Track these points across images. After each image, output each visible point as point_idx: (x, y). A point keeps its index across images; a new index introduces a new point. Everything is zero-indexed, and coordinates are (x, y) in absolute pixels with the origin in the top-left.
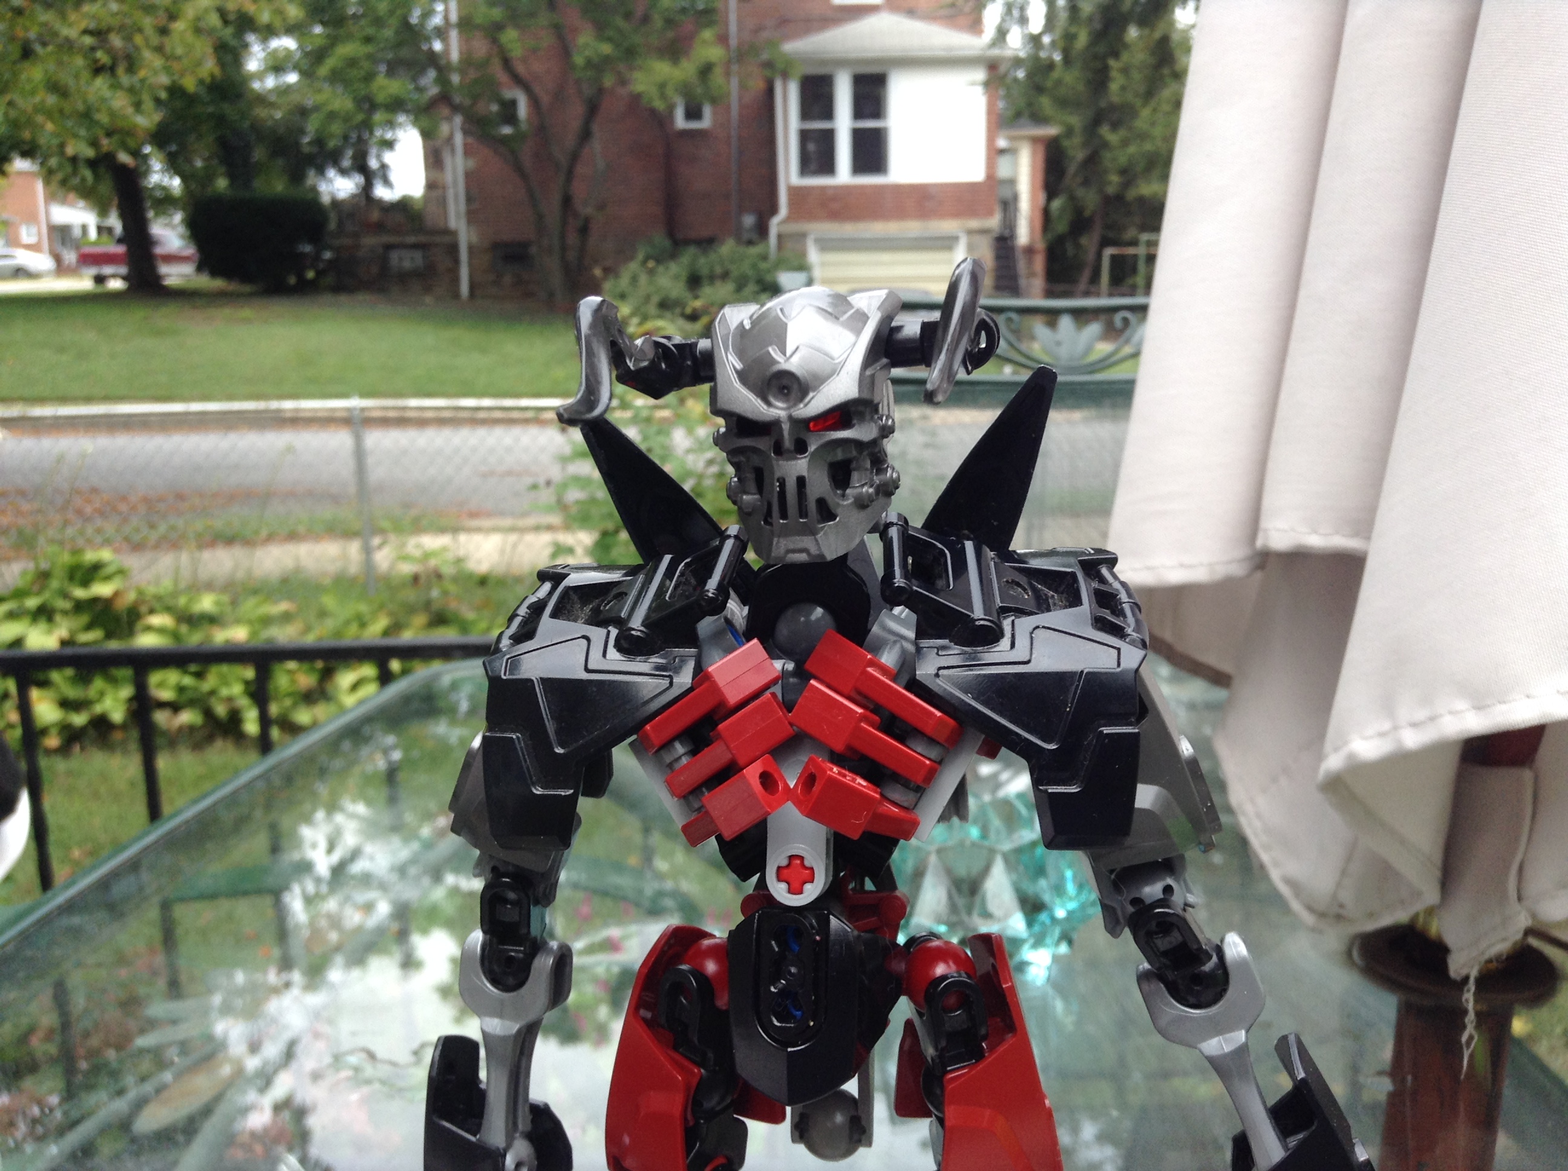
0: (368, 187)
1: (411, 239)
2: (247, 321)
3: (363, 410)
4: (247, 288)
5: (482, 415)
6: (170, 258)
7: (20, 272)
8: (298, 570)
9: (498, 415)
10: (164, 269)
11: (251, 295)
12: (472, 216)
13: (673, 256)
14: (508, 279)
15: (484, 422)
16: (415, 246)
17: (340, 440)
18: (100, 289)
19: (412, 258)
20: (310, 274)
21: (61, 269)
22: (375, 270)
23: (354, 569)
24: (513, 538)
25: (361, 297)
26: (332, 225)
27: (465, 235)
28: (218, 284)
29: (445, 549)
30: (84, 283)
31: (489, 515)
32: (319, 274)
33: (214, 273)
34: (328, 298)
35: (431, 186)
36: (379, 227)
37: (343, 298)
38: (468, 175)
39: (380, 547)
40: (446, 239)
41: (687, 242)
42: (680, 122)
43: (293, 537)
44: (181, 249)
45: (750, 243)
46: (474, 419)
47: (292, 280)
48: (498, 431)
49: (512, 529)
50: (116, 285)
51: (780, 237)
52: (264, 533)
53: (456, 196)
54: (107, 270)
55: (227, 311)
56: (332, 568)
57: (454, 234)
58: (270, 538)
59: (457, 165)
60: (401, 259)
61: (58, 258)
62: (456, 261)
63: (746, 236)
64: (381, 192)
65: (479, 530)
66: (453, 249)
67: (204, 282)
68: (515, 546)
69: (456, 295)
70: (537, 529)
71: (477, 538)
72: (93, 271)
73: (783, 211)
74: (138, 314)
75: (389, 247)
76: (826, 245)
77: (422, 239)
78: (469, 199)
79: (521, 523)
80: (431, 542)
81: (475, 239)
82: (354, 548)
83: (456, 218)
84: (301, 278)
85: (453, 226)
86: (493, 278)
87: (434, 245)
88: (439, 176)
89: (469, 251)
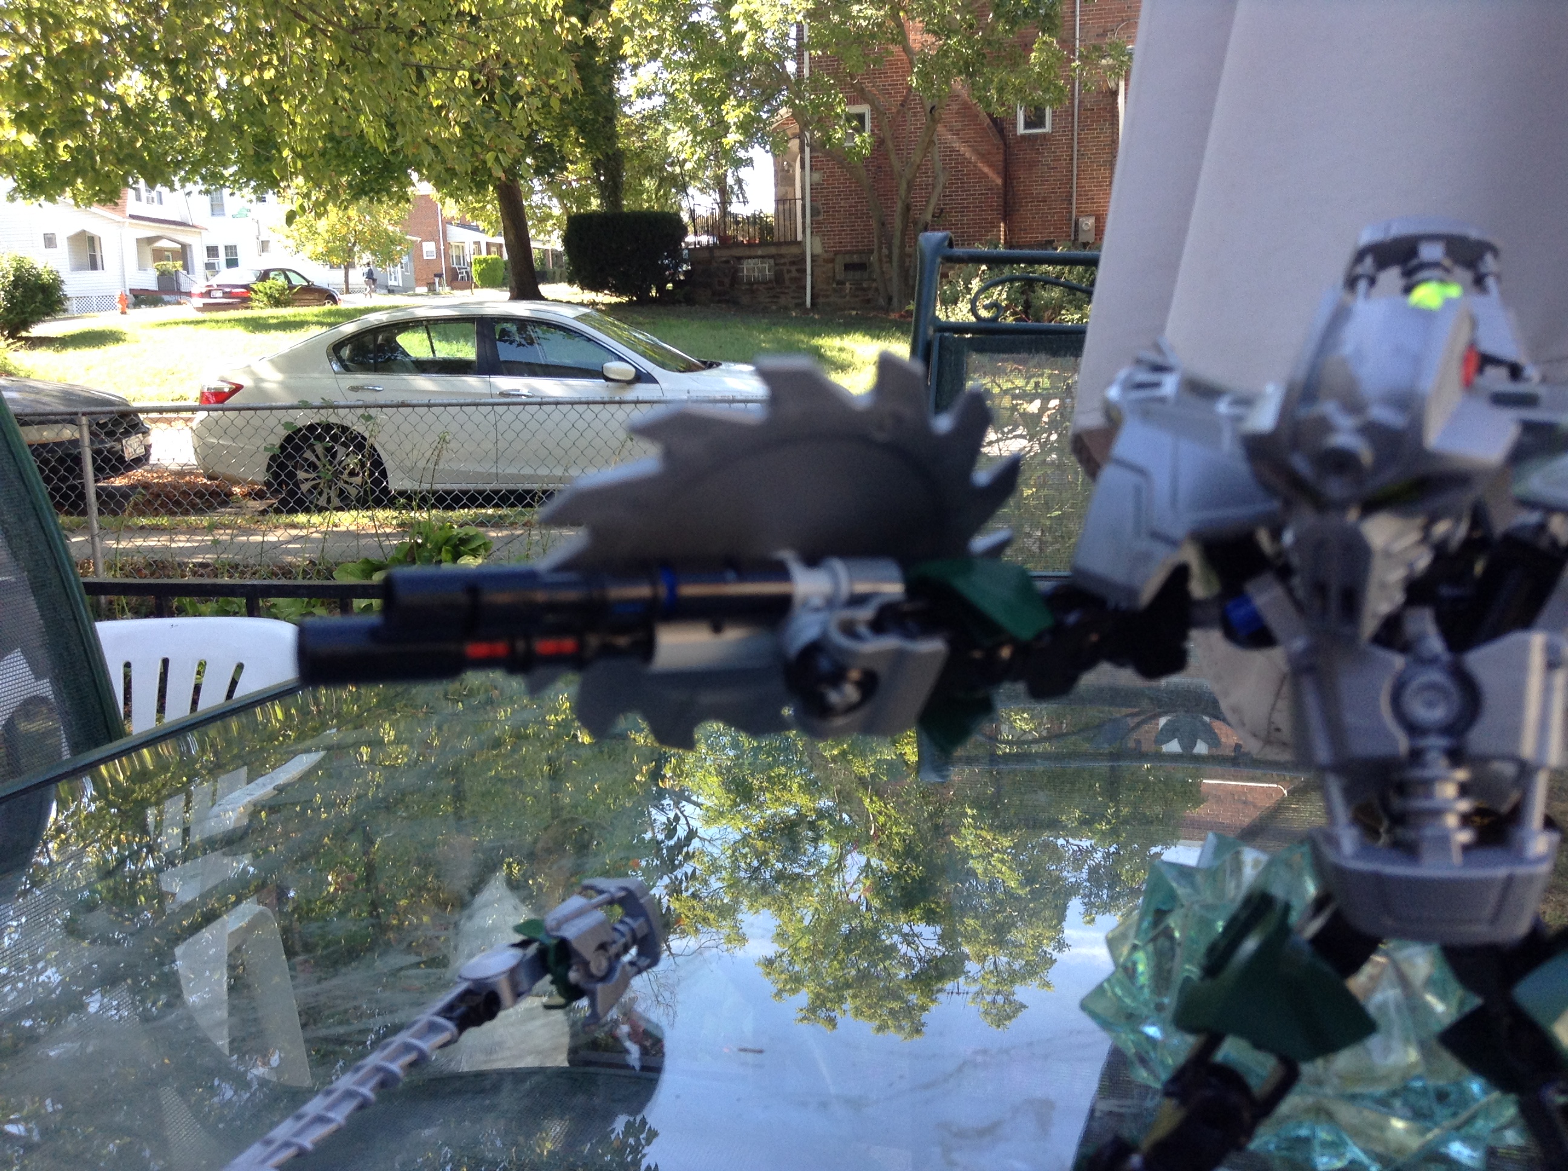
0: (724, 203)
1: (760, 253)
12: (817, 228)
14: (848, 285)
16: (764, 258)
19: (762, 269)
21: (455, 283)
22: (727, 281)
27: (812, 246)
32: (678, 284)
33: (583, 286)
34: (684, 308)
35: (780, 201)
38: (814, 187)
40: (794, 250)
42: (1021, 130)
47: (654, 292)
53: (804, 207)
57: (800, 244)
59: (804, 178)
60: (751, 269)
62: (802, 271)
63: (1083, 239)
64: (736, 208)
66: (799, 259)
69: (802, 304)
75: (740, 259)
77: (773, 250)
78: (815, 212)
81: (819, 250)
83: (803, 231)
84: (661, 289)
85: (799, 238)
86: (834, 285)
87: (781, 256)
88: (789, 189)
89: (813, 261)
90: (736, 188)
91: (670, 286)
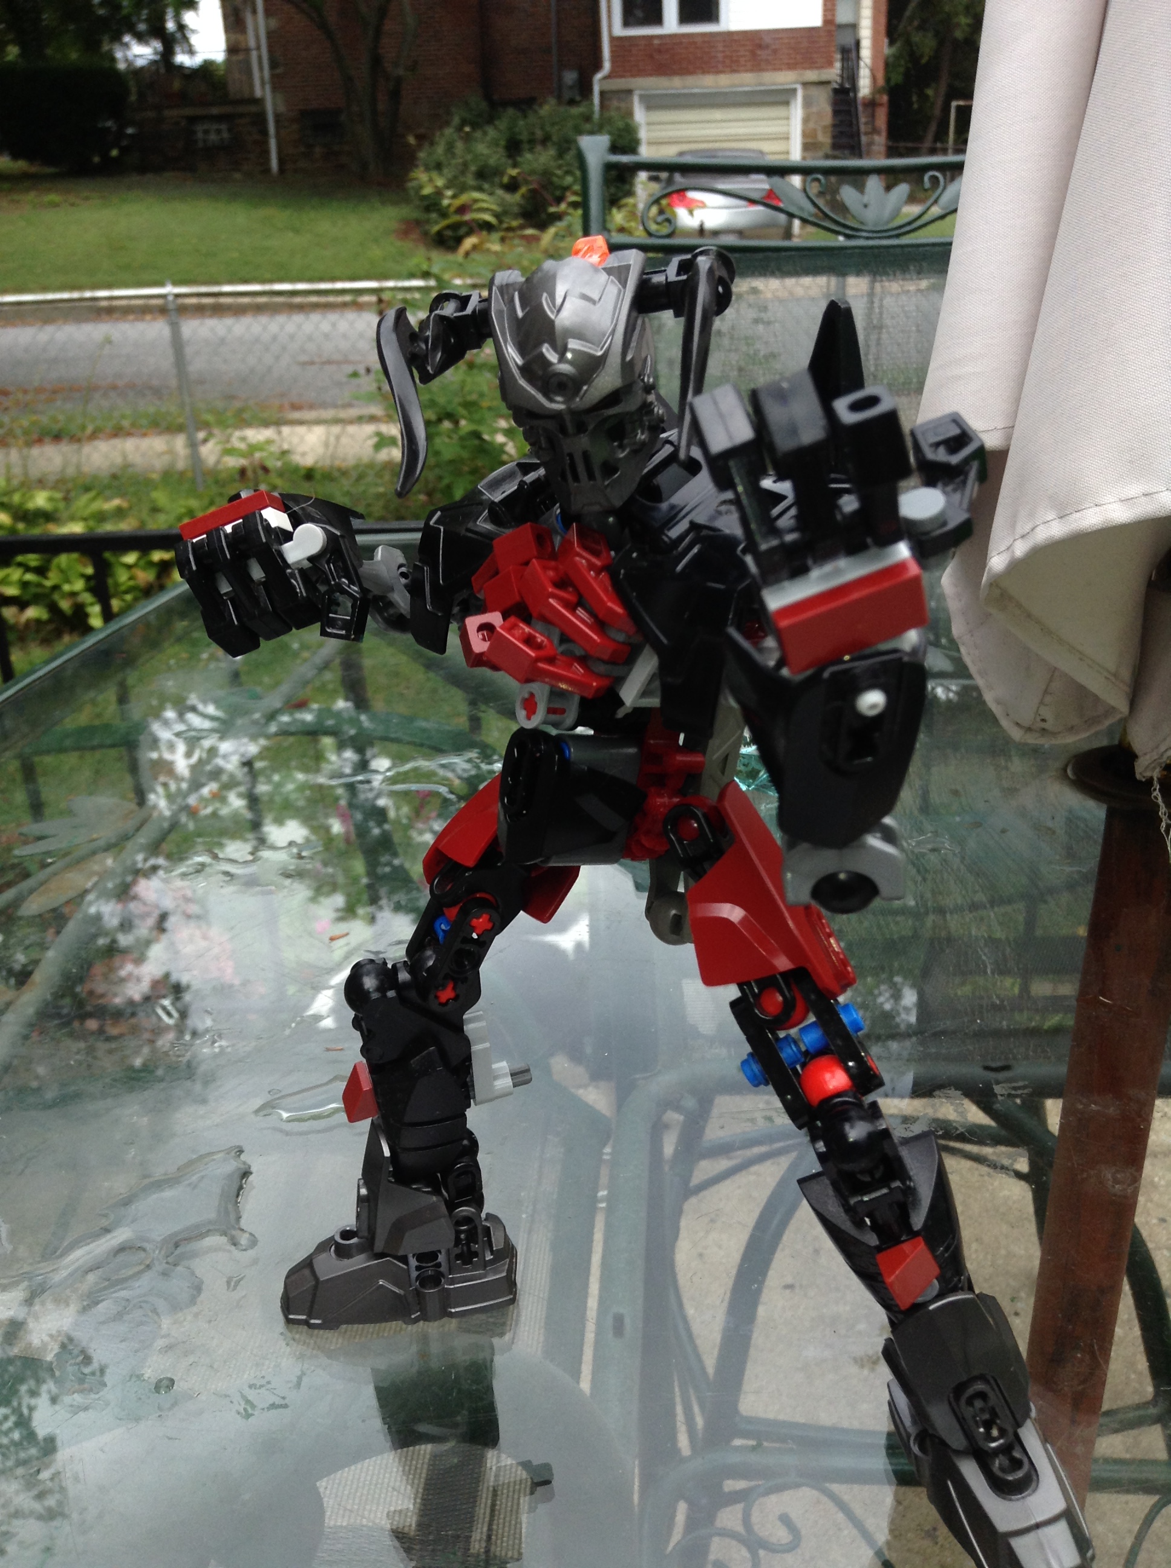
0: (168, 53)
1: (215, 111)
2: (55, 205)
3: (177, 296)
4: (50, 170)
5: (298, 300)
8: (127, 466)
9: (314, 299)
11: (59, 176)
12: (277, 83)
13: (490, 120)
14: (318, 150)
15: (301, 308)
16: (219, 118)
17: (157, 330)
19: (219, 131)
22: (180, 144)
23: (181, 465)
24: (336, 429)
25: (167, 174)
26: (133, 98)
27: (271, 104)
28: (21, 165)
29: (269, 442)
31: (312, 407)
32: (123, 151)
33: (15, 156)
34: (135, 178)
35: (232, 49)
36: (182, 99)
37: (149, 176)
38: (270, 35)
39: (205, 441)
40: (253, 109)
41: (505, 104)
43: (118, 432)
45: (572, 102)
46: (292, 304)
48: (315, 317)
49: (337, 421)
51: (602, 94)
52: (90, 429)
53: (260, 58)
55: (32, 196)
56: (159, 464)
57: (259, 102)
59: (258, 25)
60: (206, 132)
62: (264, 132)
63: (567, 95)
64: (182, 59)
65: (301, 423)
66: (260, 119)
67: (6, 163)
68: (338, 438)
69: (267, 170)
70: (360, 420)
71: (301, 430)
73: (607, 65)
75: (193, 120)
76: (652, 103)
77: (227, 109)
78: (273, 65)
79: (343, 414)
80: (256, 435)
81: (282, 109)
82: (180, 443)
83: (261, 87)
84: (105, 156)
85: (258, 93)
86: (303, 149)
87: (242, 115)
88: (240, 37)
89: (278, 121)
90: (178, 35)
91: (114, 153)
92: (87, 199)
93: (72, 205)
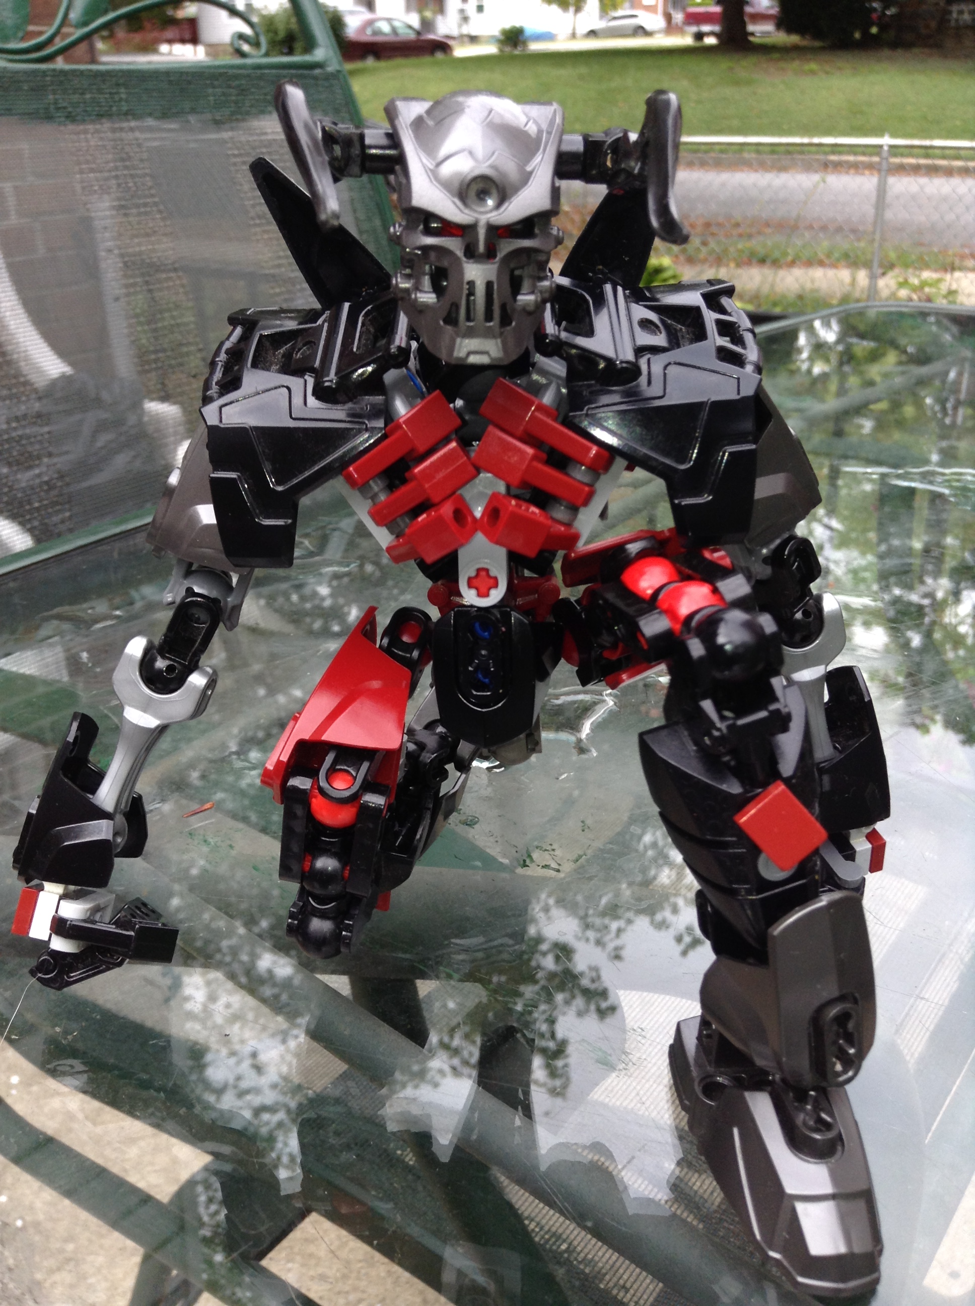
2: (813, 73)
4: (817, 44)
6: (759, 17)
7: (640, 31)
8: (813, 290)
10: (751, 28)
11: (823, 49)
18: (698, 44)
20: (874, 30)
21: (670, 28)
22: (933, 24)
23: (859, 292)
25: (916, 50)
28: (794, 39)
30: (687, 40)
32: (883, 28)
33: (790, 30)
34: (887, 52)
37: (900, 51)
39: (884, 275)
43: (810, 263)
44: (768, 8)
47: (857, 35)
50: (711, 41)
52: (790, 257)
54: (706, 28)
55: (796, 64)
56: (840, 291)
58: (792, 264)
60: (961, 12)
61: (668, 17)
67: (782, 38)
72: (694, 29)
74: (724, 64)
82: (862, 277)
84: (866, 33)
92: (840, 69)
93: (827, 73)
